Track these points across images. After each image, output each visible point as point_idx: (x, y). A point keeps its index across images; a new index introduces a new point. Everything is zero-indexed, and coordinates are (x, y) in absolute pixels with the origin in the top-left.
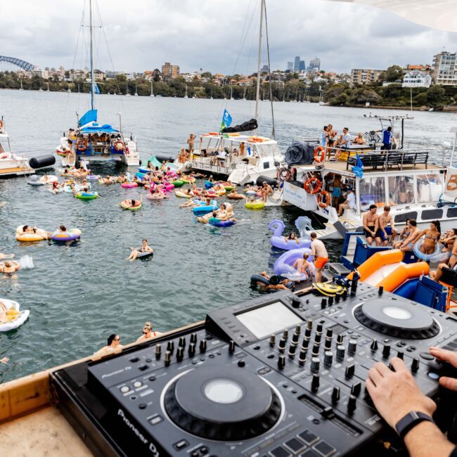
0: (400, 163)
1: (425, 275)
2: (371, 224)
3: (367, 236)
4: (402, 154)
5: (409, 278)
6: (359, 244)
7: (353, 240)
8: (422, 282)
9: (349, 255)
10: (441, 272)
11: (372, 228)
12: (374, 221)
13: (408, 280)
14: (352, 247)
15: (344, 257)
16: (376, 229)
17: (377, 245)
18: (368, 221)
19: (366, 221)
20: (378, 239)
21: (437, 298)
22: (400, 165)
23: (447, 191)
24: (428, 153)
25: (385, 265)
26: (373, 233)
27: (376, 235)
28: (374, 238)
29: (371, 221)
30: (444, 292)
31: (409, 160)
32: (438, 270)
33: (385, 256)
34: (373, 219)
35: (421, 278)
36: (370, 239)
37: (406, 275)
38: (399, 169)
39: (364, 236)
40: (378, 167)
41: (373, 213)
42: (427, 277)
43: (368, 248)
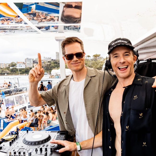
1: (25, 126)
2: (8, 114)
4: (18, 89)
6: (4, 122)
7: (2, 121)
9: (2, 127)
11: (9, 115)
12: (9, 113)
14: (2, 124)
16: (10, 115)
18: (7, 113)
19: (6, 113)
20: (11, 118)
22: (18, 92)
26: (9, 117)
27: (10, 117)
28: (10, 118)
29: (8, 113)
31: (21, 91)
34: (8, 112)
35: (24, 128)
36: (8, 119)
38: (18, 94)
40: (11, 94)
41: (8, 110)
43: (7, 123)
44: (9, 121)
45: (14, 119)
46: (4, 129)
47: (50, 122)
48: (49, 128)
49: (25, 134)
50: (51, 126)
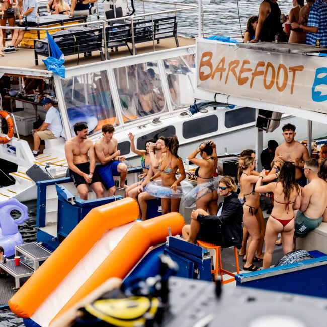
0: (130, 41)
1: (174, 235)
2: (81, 160)
3: (77, 184)
4: (130, 25)
5: (152, 244)
6: (63, 202)
7: (52, 194)
8: (169, 248)
9: (51, 224)
10: (196, 224)
11: (85, 167)
12: (87, 154)
13: (151, 248)
14: (52, 208)
15: (42, 229)
16: (92, 169)
17: (97, 197)
18: (75, 155)
19: (71, 156)
20: (98, 185)
21: (197, 271)
22: (130, 44)
23: (200, 82)
24: (175, 18)
25: (110, 230)
26: (88, 177)
27: (94, 179)
28: (90, 185)
29: (80, 155)
30: (205, 258)
31: (146, 35)
32: (192, 221)
33: (106, 213)
34: (84, 150)
35: (167, 243)
36: (83, 187)
37: (147, 242)
38: (130, 52)
39: (72, 184)
40: (95, 53)
41: (83, 139)
42: (177, 237)
43: (78, 204)
44: (85, 198)
45: (113, 189)
46: (61, 239)
47: (311, 230)
48: (305, 262)
49: (203, 298)
50: (315, 254)
